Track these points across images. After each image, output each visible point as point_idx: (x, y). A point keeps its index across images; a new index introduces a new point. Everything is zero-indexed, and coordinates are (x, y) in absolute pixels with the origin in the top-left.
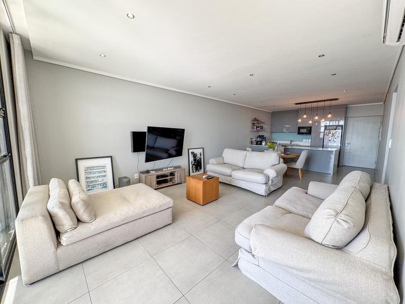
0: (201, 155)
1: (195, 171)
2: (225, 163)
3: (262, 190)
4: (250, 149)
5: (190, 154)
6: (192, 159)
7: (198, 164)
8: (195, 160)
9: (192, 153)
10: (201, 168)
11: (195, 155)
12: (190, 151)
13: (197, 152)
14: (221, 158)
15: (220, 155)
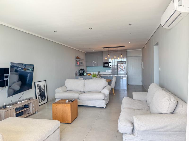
0: (44, 87)
1: (41, 101)
2: (68, 91)
3: (102, 104)
4: (82, 78)
5: (36, 86)
6: (38, 91)
7: (42, 95)
8: (40, 91)
9: (38, 85)
10: (45, 98)
11: (40, 87)
12: (37, 84)
13: (42, 84)
14: (64, 87)
15: (62, 85)
